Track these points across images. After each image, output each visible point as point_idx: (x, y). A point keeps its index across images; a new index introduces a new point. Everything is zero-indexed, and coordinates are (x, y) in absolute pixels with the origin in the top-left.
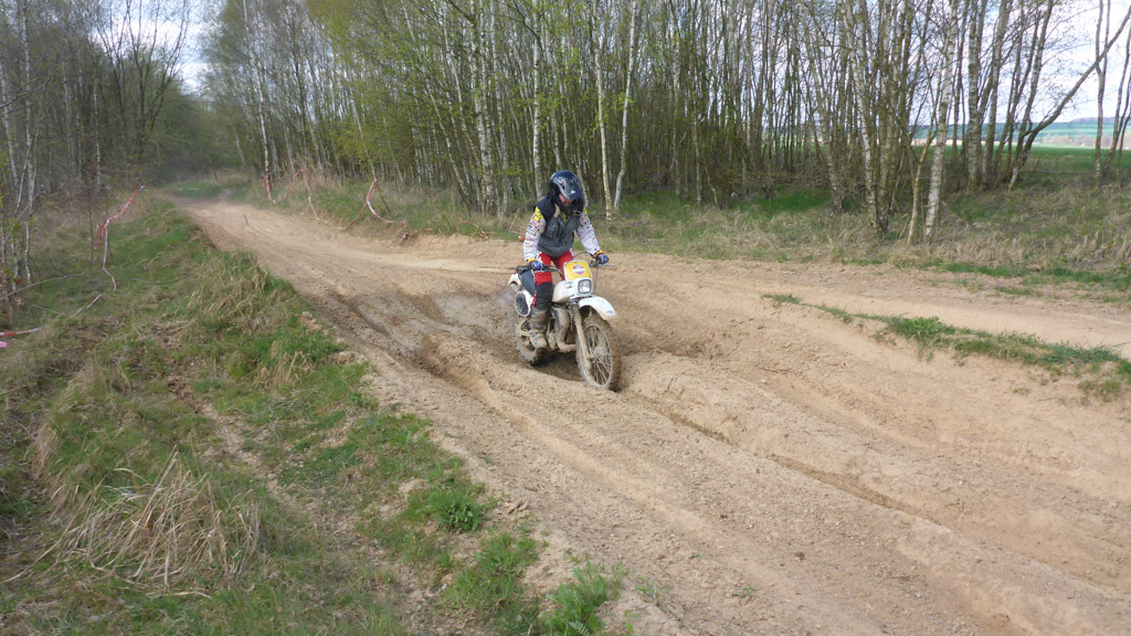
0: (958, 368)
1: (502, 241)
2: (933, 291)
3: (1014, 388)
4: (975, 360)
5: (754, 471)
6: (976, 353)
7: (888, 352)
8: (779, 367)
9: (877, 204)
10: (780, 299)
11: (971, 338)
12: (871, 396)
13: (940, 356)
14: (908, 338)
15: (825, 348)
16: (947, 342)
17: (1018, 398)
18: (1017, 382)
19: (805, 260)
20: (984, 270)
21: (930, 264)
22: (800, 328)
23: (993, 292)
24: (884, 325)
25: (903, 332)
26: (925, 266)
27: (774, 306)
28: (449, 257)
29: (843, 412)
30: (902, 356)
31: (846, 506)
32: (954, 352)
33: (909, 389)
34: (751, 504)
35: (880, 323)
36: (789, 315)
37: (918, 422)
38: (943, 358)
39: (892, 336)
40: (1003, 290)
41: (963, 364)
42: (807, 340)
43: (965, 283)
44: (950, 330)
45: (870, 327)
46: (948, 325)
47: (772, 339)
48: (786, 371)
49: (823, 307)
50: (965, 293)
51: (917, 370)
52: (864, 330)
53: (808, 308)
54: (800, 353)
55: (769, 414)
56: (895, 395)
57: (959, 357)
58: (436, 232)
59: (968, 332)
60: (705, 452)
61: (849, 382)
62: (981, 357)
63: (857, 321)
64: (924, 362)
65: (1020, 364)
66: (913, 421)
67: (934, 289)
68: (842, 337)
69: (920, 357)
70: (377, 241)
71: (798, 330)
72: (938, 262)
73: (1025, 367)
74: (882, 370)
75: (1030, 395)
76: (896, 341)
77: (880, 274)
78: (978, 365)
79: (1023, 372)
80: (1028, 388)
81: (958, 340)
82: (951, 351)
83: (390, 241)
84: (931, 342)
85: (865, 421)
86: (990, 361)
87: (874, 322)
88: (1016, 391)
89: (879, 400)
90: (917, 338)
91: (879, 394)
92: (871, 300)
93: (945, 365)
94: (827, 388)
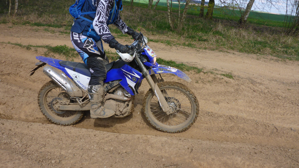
5: (50, 133)
8: (5, 72)
14: (60, 54)
15: (23, 62)
24: (46, 49)
25: (57, 52)
26: (25, 24)
31: (109, 138)
34: (63, 152)
40: (62, 32)
42: (12, 59)
43: (47, 30)
48: (9, 74)
52: (38, 52)
55: (23, 98)
60: (12, 129)
71: (4, 54)
76: (54, 56)
87: (41, 49)
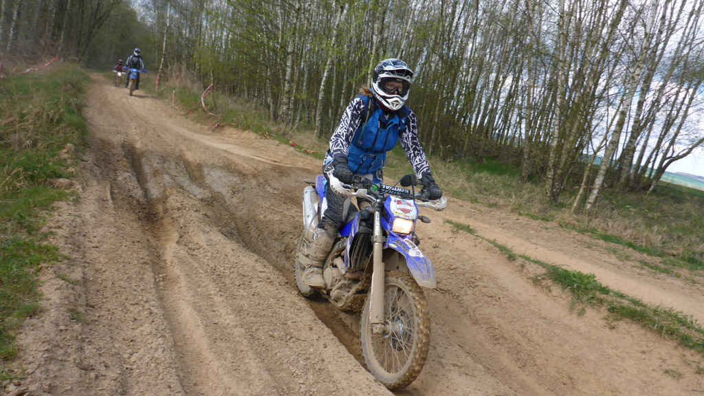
0: (607, 331)
1: (277, 142)
2: (586, 252)
3: (665, 367)
4: (627, 327)
6: (628, 320)
7: (542, 297)
9: (554, 179)
10: (459, 227)
11: (626, 303)
12: (517, 336)
13: (590, 313)
14: (564, 289)
15: (485, 279)
16: (601, 301)
17: (667, 380)
18: (668, 362)
19: (491, 206)
20: (630, 245)
21: (587, 231)
22: (469, 256)
23: (638, 264)
24: (544, 271)
25: (560, 281)
26: (583, 231)
27: (453, 232)
28: (237, 144)
29: (486, 344)
30: (555, 304)
32: (606, 313)
33: (556, 339)
35: (540, 268)
36: (463, 242)
37: (558, 376)
38: (594, 317)
39: (549, 282)
40: (646, 264)
41: (613, 328)
42: (472, 268)
43: (615, 252)
44: (605, 290)
45: (531, 270)
46: (604, 285)
47: (442, 259)
49: (494, 242)
50: (613, 259)
51: (566, 321)
52: (525, 271)
53: (480, 240)
54: (462, 277)
56: (541, 341)
57: (611, 319)
58: (237, 127)
59: (622, 296)
61: (499, 317)
62: (634, 326)
63: (520, 261)
64: (575, 316)
65: (675, 343)
66: (554, 373)
67: (589, 250)
68: (504, 273)
69: (571, 309)
70: (199, 125)
71: (466, 257)
72: (593, 231)
73: (680, 349)
74: (533, 312)
75: (681, 380)
76: (552, 288)
77: (546, 228)
78: (629, 333)
79: (677, 353)
80: (680, 371)
81: (612, 302)
82: (604, 311)
83: (206, 127)
84: (585, 298)
85: (506, 360)
86: (643, 331)
87: (535, 266)
88: (667, 372)
89: (523, 342)
90: (573, 290)
91: (524, 335)
92: (535, 246)
93: (595, 324)
94: (478, 316)
